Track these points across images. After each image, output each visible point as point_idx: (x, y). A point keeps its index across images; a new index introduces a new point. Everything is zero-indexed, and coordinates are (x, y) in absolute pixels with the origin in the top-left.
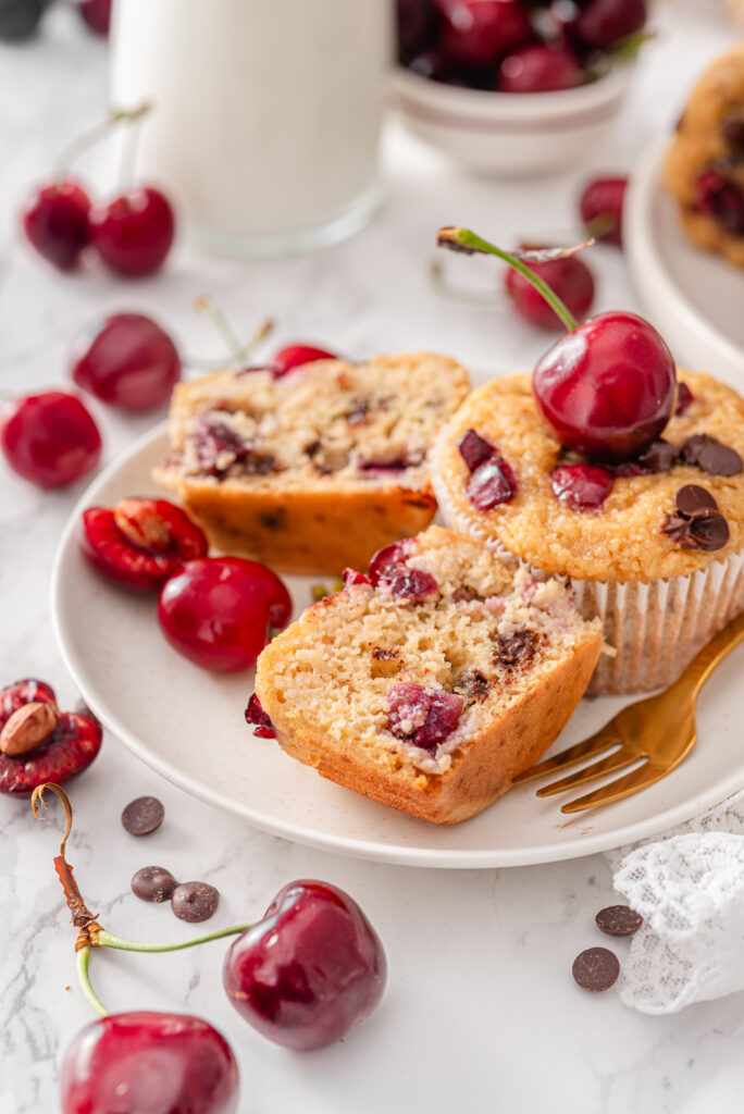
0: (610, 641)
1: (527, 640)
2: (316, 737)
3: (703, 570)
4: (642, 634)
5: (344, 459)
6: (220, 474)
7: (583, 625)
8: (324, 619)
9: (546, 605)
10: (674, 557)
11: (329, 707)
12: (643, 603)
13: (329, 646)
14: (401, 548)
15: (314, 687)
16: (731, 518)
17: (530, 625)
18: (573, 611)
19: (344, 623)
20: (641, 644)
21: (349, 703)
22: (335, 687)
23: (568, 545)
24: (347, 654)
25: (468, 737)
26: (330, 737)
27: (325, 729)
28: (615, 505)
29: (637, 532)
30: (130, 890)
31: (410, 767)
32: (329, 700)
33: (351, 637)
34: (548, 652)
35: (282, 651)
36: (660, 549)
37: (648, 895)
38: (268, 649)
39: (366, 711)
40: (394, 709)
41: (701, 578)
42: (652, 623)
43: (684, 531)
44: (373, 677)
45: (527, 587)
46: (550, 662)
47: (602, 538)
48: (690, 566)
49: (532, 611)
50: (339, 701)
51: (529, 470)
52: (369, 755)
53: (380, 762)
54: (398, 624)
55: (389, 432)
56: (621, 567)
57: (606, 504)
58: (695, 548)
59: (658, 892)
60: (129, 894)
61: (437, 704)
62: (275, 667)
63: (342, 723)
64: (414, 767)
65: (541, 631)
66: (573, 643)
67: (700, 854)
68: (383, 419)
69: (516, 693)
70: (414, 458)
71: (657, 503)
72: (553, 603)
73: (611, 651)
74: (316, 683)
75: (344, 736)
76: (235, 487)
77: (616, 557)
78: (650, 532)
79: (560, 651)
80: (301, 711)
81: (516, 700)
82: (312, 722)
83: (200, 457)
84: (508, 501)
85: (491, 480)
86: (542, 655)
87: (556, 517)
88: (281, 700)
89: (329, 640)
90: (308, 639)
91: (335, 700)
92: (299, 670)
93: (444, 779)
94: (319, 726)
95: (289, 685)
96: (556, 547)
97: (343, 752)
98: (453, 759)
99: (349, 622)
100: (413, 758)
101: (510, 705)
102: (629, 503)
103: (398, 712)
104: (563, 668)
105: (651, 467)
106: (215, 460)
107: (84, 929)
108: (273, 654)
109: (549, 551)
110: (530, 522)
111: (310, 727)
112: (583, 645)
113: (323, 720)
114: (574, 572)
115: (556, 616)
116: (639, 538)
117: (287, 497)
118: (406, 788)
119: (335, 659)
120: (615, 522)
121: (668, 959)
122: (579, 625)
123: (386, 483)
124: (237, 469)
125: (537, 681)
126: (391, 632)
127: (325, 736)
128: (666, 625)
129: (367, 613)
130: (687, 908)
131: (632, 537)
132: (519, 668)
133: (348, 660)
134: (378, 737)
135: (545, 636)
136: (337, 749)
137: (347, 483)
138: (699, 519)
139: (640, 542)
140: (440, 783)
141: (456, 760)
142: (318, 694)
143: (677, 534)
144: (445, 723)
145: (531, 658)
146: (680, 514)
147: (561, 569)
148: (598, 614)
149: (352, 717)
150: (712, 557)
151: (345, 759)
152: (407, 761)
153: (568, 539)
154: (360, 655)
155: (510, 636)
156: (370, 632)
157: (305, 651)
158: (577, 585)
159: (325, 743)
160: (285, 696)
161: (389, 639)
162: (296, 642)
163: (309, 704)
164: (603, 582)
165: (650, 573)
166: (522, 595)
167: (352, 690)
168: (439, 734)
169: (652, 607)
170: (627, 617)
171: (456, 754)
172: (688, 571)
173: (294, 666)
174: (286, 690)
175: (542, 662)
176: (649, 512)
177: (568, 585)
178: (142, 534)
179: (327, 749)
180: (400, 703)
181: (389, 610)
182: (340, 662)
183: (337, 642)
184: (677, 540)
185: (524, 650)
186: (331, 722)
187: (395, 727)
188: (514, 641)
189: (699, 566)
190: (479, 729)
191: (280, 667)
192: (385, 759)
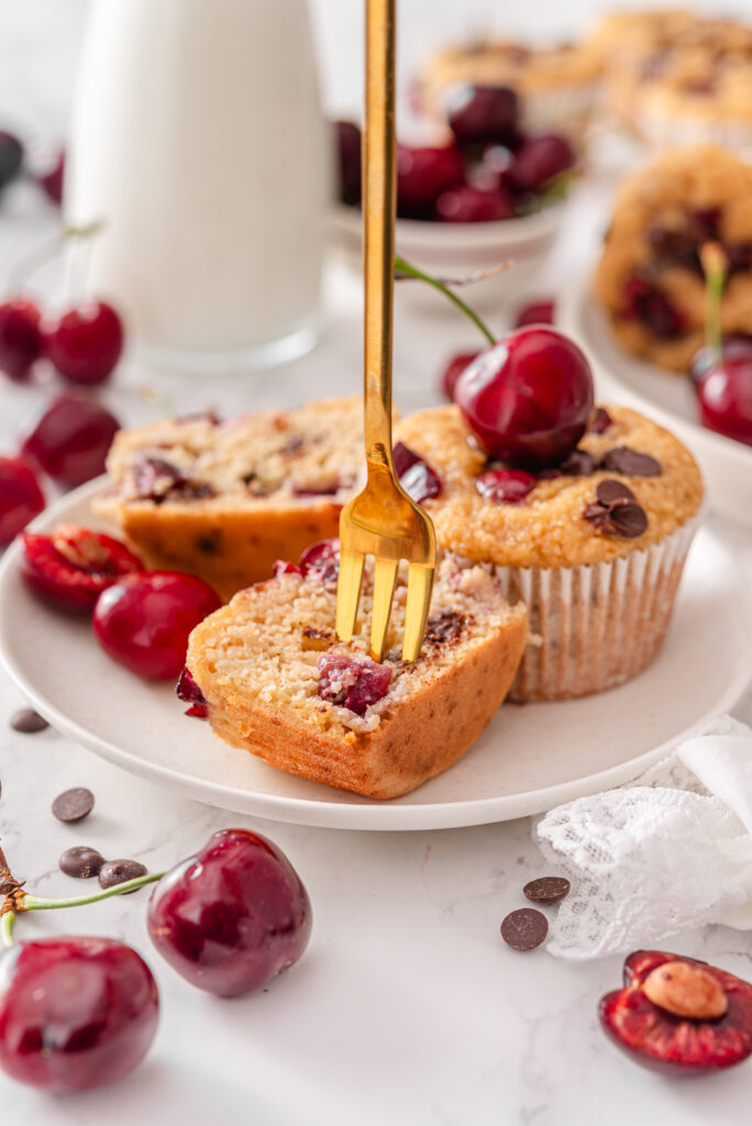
0: (537, 630)
1: (454, 621)
2: (246, 702)
3: (624, 557)
4: (567, 629)
5: (278, 486)
6: (158, 499)
7: (508, 608)
8: (255, 602)
9: (472, 591)
10: (595, 542)
11: (258, 675)
12: (566, 594)
13: (260, 625)
14: (330, 547)
15: (246, 658)
16: (650, 509)
17: (456, 608)
18: (498, 596)
19: (275, 606)
20: (567, 640)
21: (280, 671)
22: (266, 659)
23: (493, 531)
24: (277, 631)
25: (397, 699)
26: (260, 701)
27: (255, 694)
28: (536, 498)
29: (559, 518)
30: (58, 868)
31: (340, 726)
32: (260, 670)
33: (282, 618)
34: (475, 630)
35: (214, 629)
36: (580, 534)
37: (570, 835)
38: (200, 627)
39: (296, 677)
40: (325, 675)
41: (623, 565)
42: (576, 619)
43: (604, 518)
44: (304, 650)
45: (453, 575)
46: (477, 639)
47: (523, 525)
48: (611, 551)
49: (459, 596)
50: (269, 671)
51: (453, 473)
52: (299, 716)
53: (310, 722)
54: (327, 608)
55: (322, 462)
56: (544, 551)
57: (529, 498)
58: (615, 534)
59: (580, 831)
60: (56, 871)
61: (367, 671)
62: (207, 642)
63: (272, 687)
64: (343, 726)
65: (467, 613)
66: (499, 623)
67: (623, 805)
68: (316, 453)
69: (443, 665)
70: (346, 482)
71: (577, 496)
72: (479, 588)
73: (536, 640)
74: (246, 654)
75: (274, 699)
76: (173, 509)
77: (538, 541)
78: (570, 518)
79: (486, 630)
80: (232, 679)
81: (443, 671)
82: (242, 688)
83: (138, 485)
84: (435, 496)
85: (418, 480)
86: (469, 633)
87: (480, 509)
88: (212, 669)
89: (260, 621)
90: (239, 619)
91: (265, 669)
92: (230, 644)
93: (373, 736)
94: (250, 692)
95: (220, 656)
96: (480, 534)
97: (273, 715)
98: (381, 720)
99: (280, 604)
100: (342, 717)
101: (439, 675)
102: (551, 497)
103: (328, 677)
104: (490, 645)
105: (573, 471)
106: (152, 485)
107: (9, 896)
108: (205, 631)
109: (473, 538)
110: (455, 513)
111: (241, 693)
112: (509, 626)
113: (254, 685)
114: (499, 557)
115: (481, 601)
116: (560, 523)
117: (223, 517)
118: (335, 746)
119: (265, 636)
120: (537, 510)
121: (595, 921)
122: (505, 609)
123: (319, 503)
124: (174, 495)
125: (464, 655)
126: (321, 614)
127: (256, 700)
128: (591, 622)
129: (297, 596)
130: (609, 843)
131: (553, 523)
132: (447, 644)
133: (278, 636)
134: (308, 700)
135: (472, 617)
136: (268, 713)
137: (282, 503)
138: (618, 507)
139: (562, 527)
140: (369, 740)
141: (386, 721)
142: (249, 664)
143: (598, 520)
144: (375, 689)
145: (458, 635)
146: (600, 503)
147: (486, 555)
148: (524, 601)
149: (283, 683)
150: (632, 545)
151: (276, 722)
152: (337, 720)
153: (492, 526)
154: (291, 633)
155: (438, 618)
156: (301, 613)
157: (235, 628)
158: (502, 572)
159: (255, 708)
160: (217, 666)
161: (319, 621)
162: (228, 621)
163: (240, 672)
164: (527, 568)
165: (572, 556)
166: (449, 583)
167: (282, 661)
168: (368, 698)
169: (576, 600)
170: (552, 611)
171: (385, 716)
172: (609, 556)
173: (225, 641)
174: (217, 661)
175: (469, 639)
176: (571, 502)
177: (493, 573)
178: (80, 553)
179: (257, 714)
180: (331, 668)
181: (319, 595)
182: (270, 638)
183: (268, 620)
184: (597, 526)
185: (451, 630)
186: (261, 688)
187: (324, 692)
188: (440, 623)
189: (619, 552)
190: (408, 693)
191: (211, 642)
192: (315, 718)
